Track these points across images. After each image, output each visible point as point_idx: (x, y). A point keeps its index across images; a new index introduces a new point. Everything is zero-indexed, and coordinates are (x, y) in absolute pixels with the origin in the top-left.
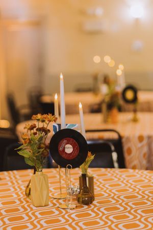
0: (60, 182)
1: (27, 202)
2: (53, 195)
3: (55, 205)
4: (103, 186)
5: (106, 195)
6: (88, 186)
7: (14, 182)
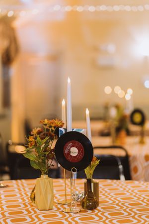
0: (66, 190)
1: (32, 206)
2: (58, 200)
3: (59, 209)
4: (109, 194)
5: (111, 202)
6: (92, 191)
7: (21, 189)
